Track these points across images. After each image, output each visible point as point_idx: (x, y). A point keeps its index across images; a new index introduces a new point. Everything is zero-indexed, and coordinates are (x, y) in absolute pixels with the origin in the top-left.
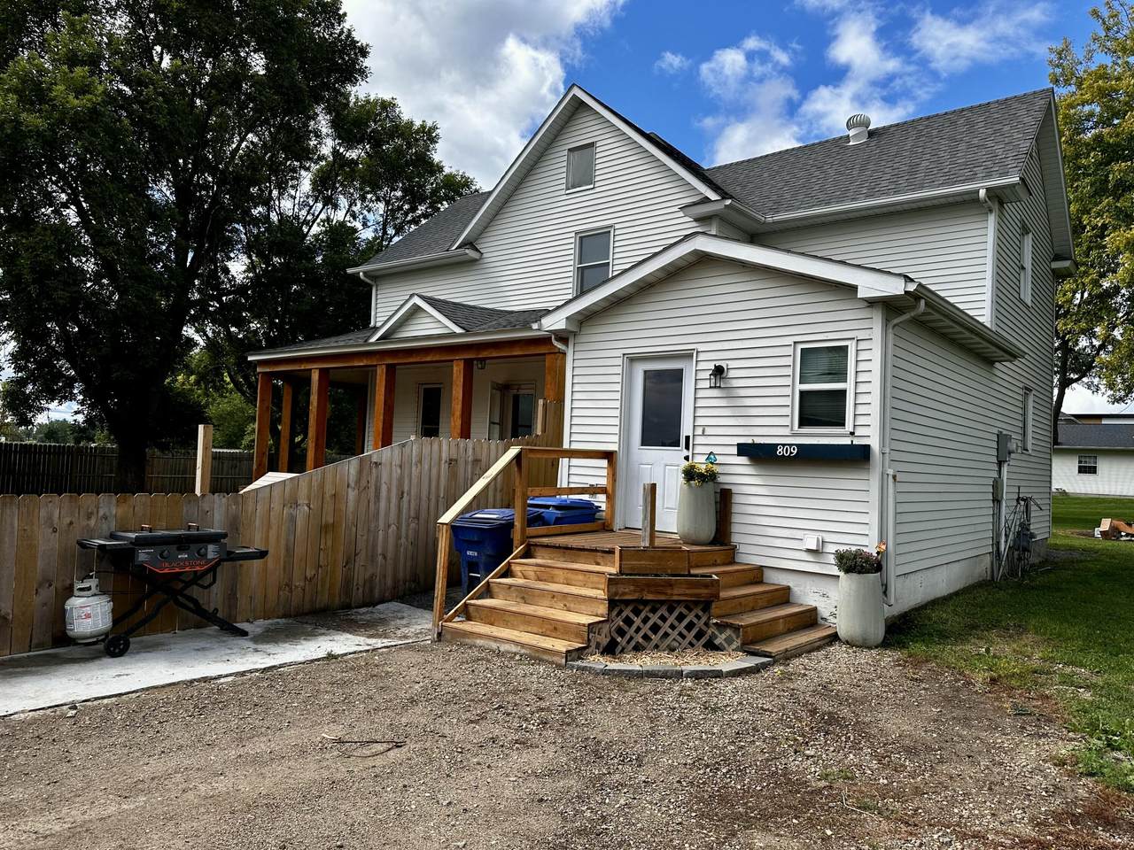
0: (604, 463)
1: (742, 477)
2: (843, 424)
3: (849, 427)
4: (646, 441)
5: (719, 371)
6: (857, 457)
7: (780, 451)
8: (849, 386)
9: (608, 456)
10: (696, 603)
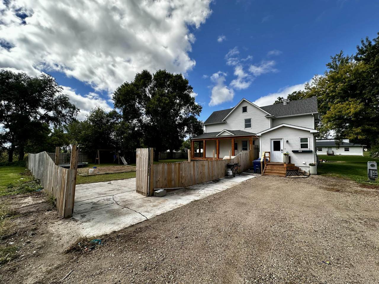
0: (268, 153)
1: (293, 155)
2: (308, 148)
3: (309, 148)
4: (274, 150)
5: (287, 141)
6: (310, 152)
7: (299, 151)
8: (308, 143)
9: (269, 152)
10: (296, 170)
